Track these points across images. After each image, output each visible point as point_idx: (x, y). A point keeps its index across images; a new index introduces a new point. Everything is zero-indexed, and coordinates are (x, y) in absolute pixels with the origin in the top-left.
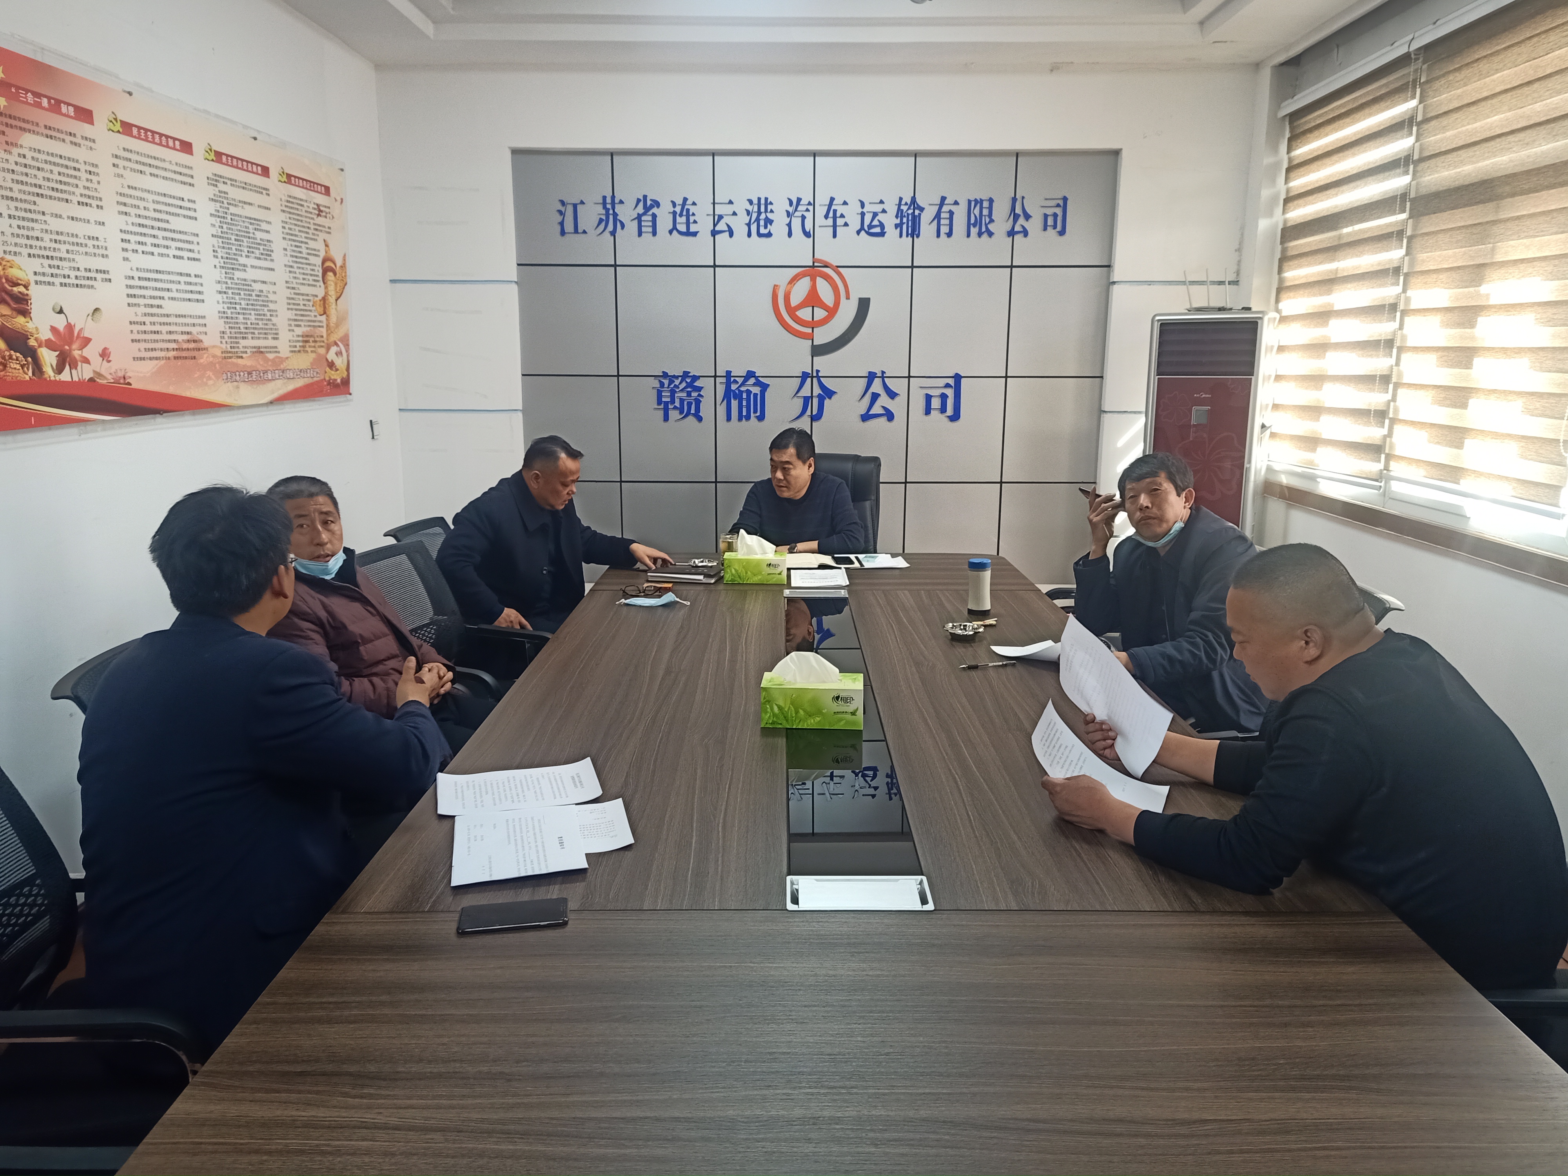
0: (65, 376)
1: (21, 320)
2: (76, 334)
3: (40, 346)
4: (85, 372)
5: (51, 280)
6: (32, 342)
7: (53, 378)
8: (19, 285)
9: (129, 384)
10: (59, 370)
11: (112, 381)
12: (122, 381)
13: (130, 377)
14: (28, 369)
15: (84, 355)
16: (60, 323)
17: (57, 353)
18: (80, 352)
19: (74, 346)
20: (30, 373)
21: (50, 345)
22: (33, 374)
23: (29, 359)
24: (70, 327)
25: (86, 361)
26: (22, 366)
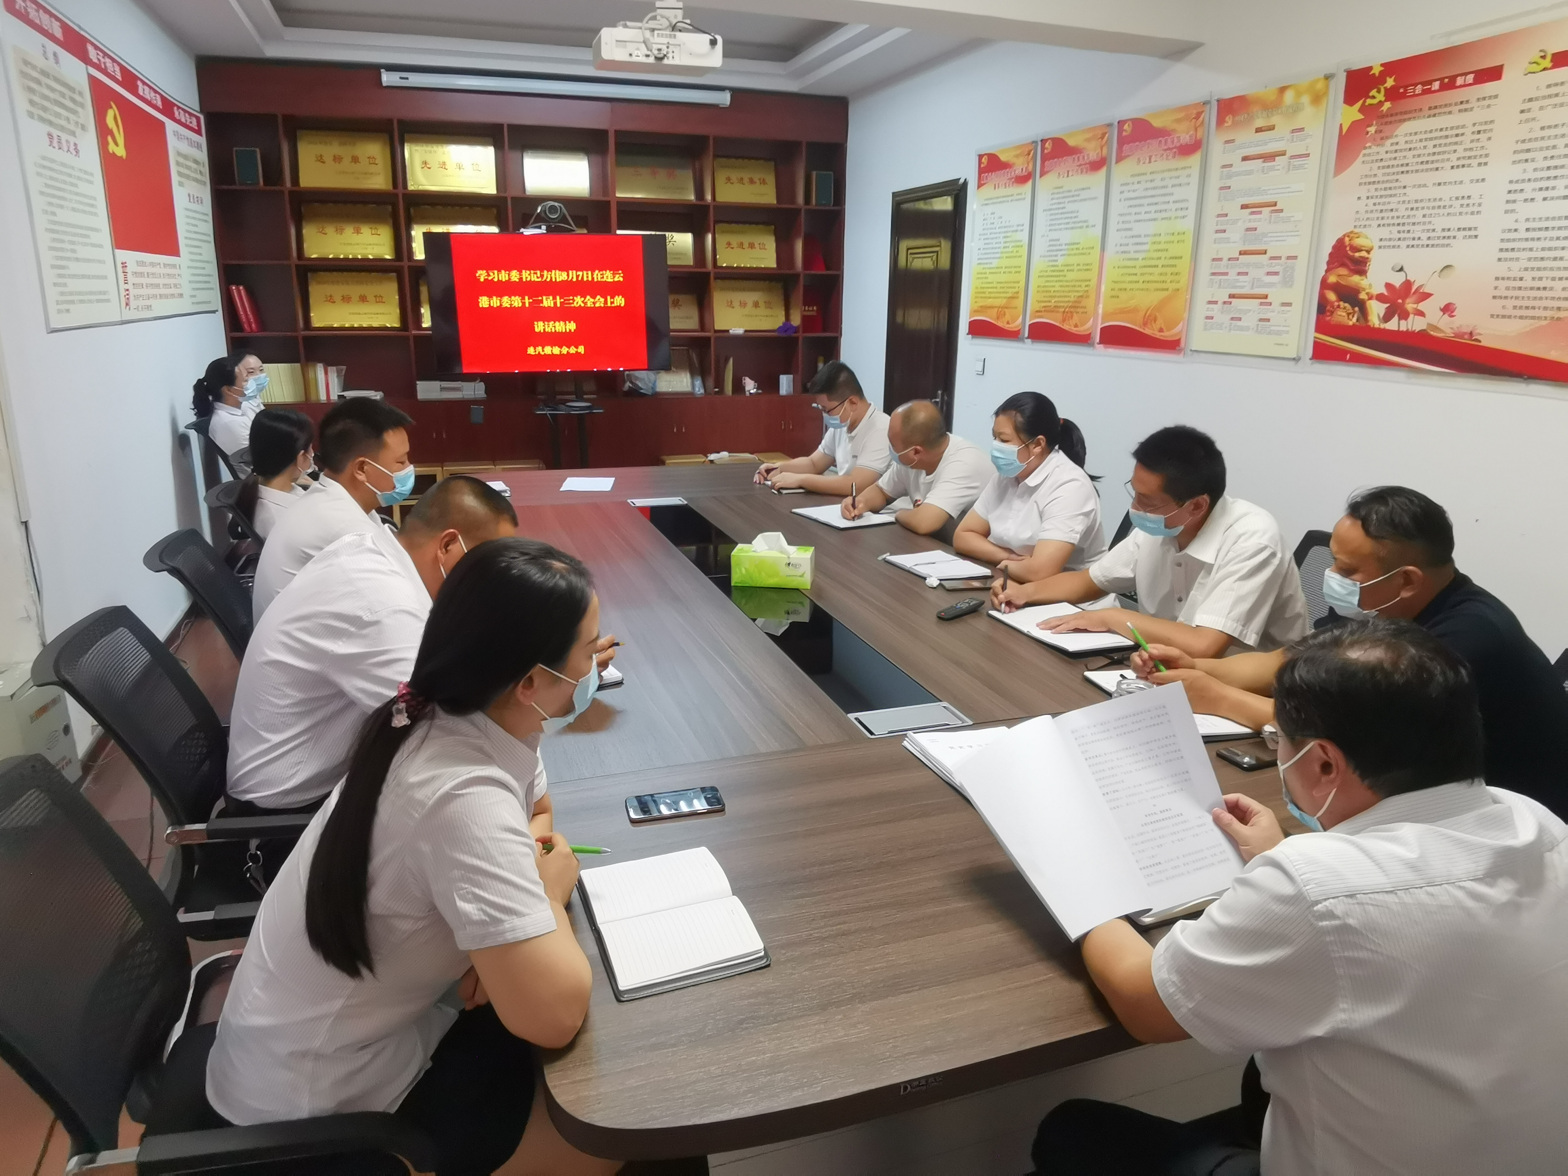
0: (1393, 325)
1: (1356, 279)
2: (1413, 290)
3: (1370, 298)
4: (1415, 324)
5: (1397, 243)
6: (1363, 296)
7: (1377, 326)
8: (1362, 250)
9: (1480, 341)
10: (1387, 318)
11: (1453, 335)
12: (1466, 337)
13: (1480, 334)
14: (1353, 317)
15: (1419, 308)
16: (1397, 280)
17: (1388, 305)
18: (1415, 306)
19: (1408, 301)
20: (1354, 319)
21: (1380, 298)
22: (1358, 320)
23: (1357, 309)
24: (1408, 284)
25: (1421, 314)
26: (1349, 314)
